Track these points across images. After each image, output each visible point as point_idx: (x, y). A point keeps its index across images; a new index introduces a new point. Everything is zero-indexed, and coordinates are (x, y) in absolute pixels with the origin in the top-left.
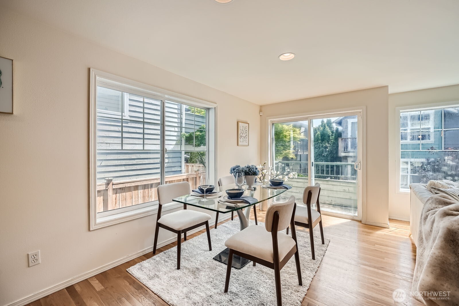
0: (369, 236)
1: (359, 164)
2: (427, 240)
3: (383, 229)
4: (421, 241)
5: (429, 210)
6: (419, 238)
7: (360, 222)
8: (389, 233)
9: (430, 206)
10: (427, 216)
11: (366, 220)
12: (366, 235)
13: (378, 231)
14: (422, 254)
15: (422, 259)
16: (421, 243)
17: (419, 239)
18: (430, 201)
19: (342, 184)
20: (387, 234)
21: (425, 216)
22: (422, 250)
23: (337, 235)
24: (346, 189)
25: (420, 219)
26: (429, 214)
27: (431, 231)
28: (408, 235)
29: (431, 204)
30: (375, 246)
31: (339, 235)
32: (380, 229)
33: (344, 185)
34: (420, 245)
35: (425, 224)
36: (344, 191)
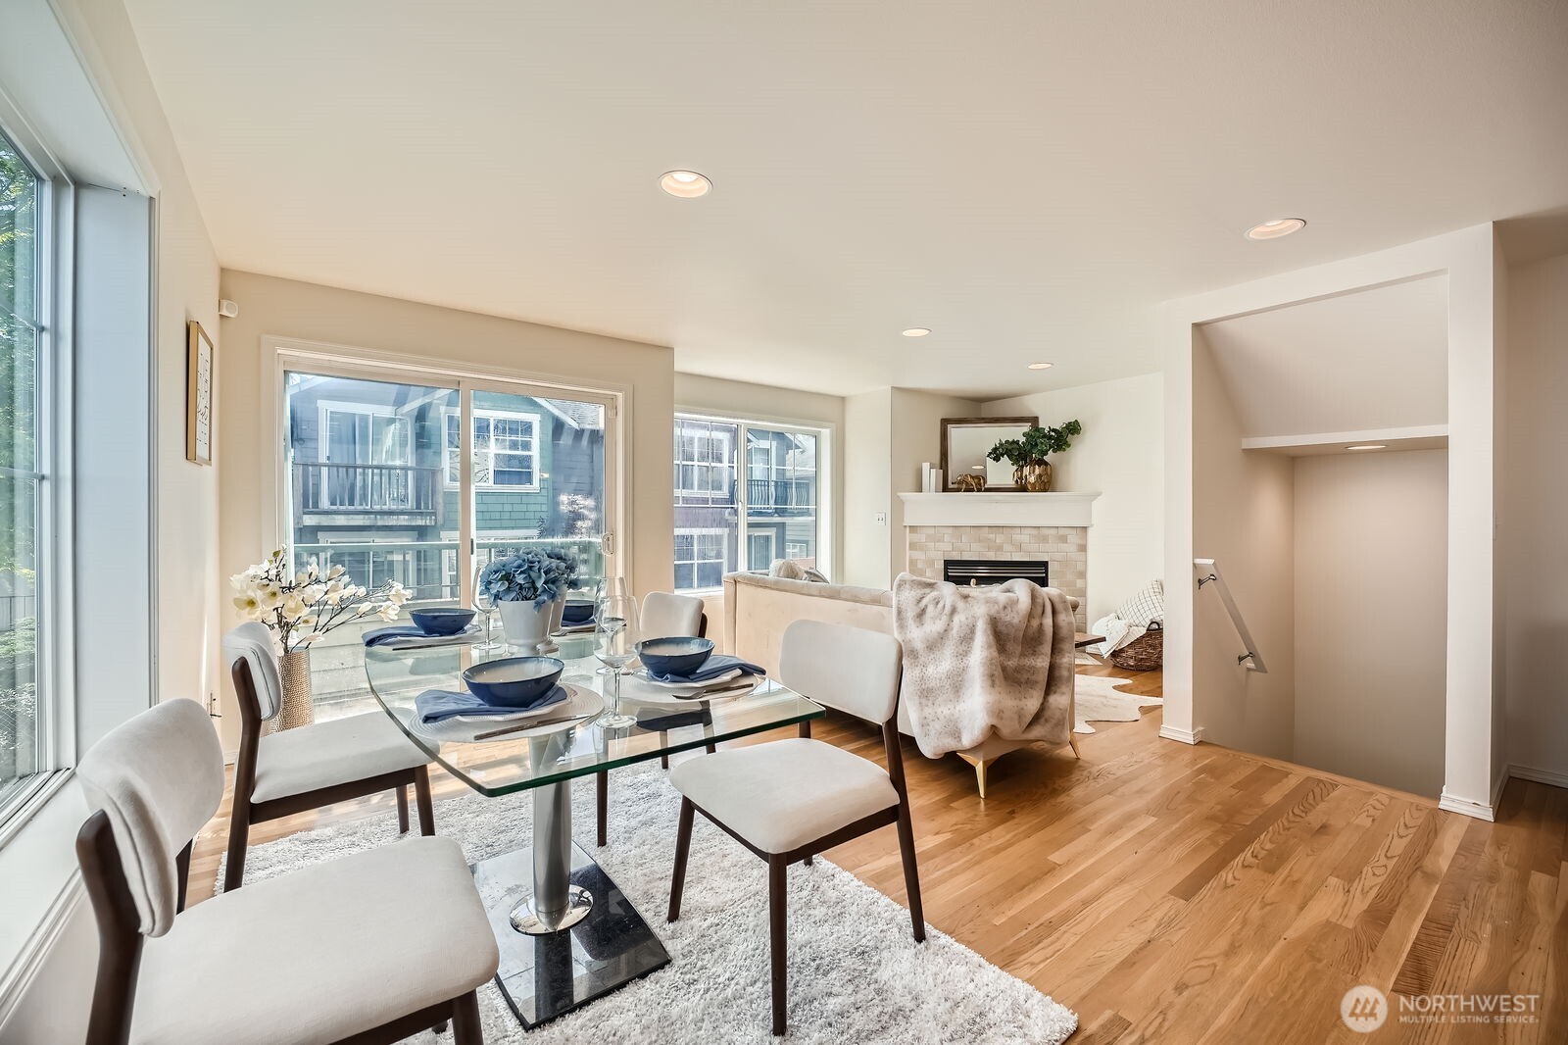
1: (612, 538)
2: (931, 649)
5: (920, 601)
9: (913, 593)
15: (925, 684)
18: (907, 586)
21: (917, 612)
25: (898, 622)
35: (922, 624)
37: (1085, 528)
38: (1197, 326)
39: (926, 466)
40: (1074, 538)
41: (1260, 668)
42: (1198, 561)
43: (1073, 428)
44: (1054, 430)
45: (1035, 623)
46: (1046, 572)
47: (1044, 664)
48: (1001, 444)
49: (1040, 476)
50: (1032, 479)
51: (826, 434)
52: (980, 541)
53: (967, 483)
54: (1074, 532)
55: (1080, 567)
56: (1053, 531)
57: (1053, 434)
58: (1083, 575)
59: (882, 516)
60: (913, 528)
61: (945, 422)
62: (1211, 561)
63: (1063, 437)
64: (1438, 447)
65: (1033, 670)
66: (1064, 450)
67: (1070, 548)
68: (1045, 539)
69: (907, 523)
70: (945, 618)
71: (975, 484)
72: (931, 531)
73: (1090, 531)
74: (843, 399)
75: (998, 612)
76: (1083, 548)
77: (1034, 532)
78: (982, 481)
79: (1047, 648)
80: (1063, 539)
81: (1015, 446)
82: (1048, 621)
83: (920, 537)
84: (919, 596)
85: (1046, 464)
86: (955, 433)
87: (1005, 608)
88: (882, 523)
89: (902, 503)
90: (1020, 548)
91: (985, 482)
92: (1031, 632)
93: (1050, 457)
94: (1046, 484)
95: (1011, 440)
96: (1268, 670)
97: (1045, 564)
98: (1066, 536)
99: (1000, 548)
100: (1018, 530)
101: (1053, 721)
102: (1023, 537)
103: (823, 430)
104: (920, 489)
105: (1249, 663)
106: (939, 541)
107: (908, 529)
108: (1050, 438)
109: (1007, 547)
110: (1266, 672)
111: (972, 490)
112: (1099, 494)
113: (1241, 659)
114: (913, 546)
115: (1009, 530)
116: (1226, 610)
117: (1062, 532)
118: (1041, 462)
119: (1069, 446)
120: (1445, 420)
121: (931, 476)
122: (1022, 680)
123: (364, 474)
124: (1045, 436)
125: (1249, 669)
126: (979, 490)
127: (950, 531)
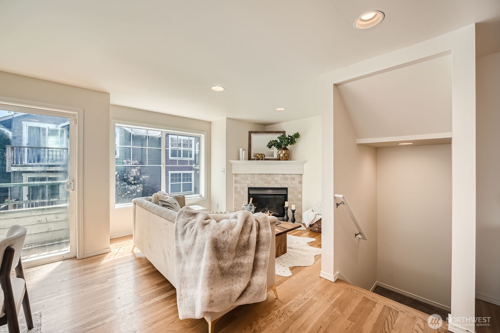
0: (95, 272)
1: (72, 183)
2: (187, 254)
3: (106, 256)
4: (179, 257)
5: (185, 225)
6: (177, 254)
7: (75, 257)
8: (117, 257)
9: (183, 220)
10: (185, 231)
11: (84, 253)
12: (91, 273)
13: (101, 261)
14: (183, 269)
15: (184, 274)
16: (180, 259)
17: (177, 256)
18: (182, 215)
19: (34, 214)
20: (114, 259)
21: (183, 231)
22: (182, 266)
23: (49, 296)
24: (43, 218)
25: (175, 235)
26: (187, 229)
27: (193, 244)
28: (131, 251)
29: (184, 218)
30: (107, 282)
31: (54, 295)
32: (103, 257)
33: (38, 214)
34: (179, 261)
35: (184, 239)
36: (40, 222)
37: (301, 175)
38: (336, 85)
39: (241, 150)
40: (297, 178)
41: (364, 238)
42: (336, 195)
43: (297, 136)
44: (290, 136)
45: (245, 237)
46: (287, 192)
47: (249, 261)
48: (271, 142)
49: (284, 154)
50: (281, 155)
51: (203, 137)
52: (262, 180)
53: (257, 157)
54: (297, 176)
55: (299, 190)
56: (290, 176)
57: (290, 138)
58: (301, 193)
59: (223, 170)
60: (236, 175)
61: (250, 133)
62: (342, 196)
63: (293, 140)
64: (447, 143)
65: (241, 265)
66: (294, 144)
67: (296, 182)
68: (287, 179)
69: (234, 172)
70: (192, 237)
71: (261, 157)
72: (243, 176)
73: (303, 176)
74: (210, 122)
75: (219, 235)
76: (301, 182)
77: (282, 176)
78: (263, 156)
79: (252, 252)
80: (293, 179)
81: (276, 142)
82: (254, 235)
83: (239, 178)
84: (186, 221)
85: (287, 149)
86: (253, 136)
87: (223, 232)
88: (223, 172)
89: (231, 164)
90: (277, 182)
91: (264, 157)
92: (242, 243)
93: (289, 147)
94: (287, 157)
95: (274, 140)
96: (367, 239)
97: (286, 189)
98: (294, 178)
99: (269, 183)
100: (276, 175)
101: (254, 293)
102: (278, 178)
103: (202, 135)
104: (239, 159)
105: (360, 236)
106: (246, 180)
107: (234, 175)
108: (289, 139)
109: (272, 182)
110: (366, 240)
111: (259, 159)
112: (306, 162)
113: (356, 235)
114: (236, 182)
115: (273, 175)
116: (349, 216)
117: (293, 176)
118: (285, 149)
119: (296, 142)
120: (451, 130)
121: (243, 154)
122: (235, 272)
123: (45, 151)
124: (286, 139)
125: (359, 238)
126: (262, 160)
127: (250, 176)
